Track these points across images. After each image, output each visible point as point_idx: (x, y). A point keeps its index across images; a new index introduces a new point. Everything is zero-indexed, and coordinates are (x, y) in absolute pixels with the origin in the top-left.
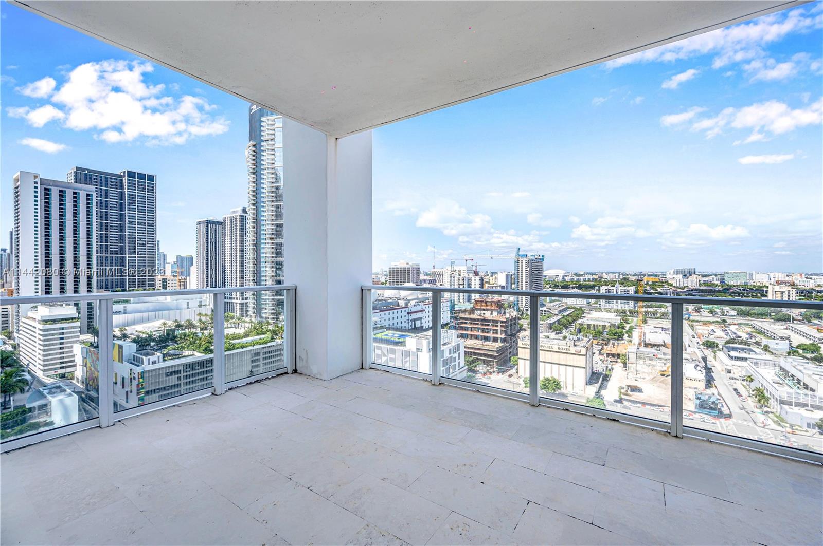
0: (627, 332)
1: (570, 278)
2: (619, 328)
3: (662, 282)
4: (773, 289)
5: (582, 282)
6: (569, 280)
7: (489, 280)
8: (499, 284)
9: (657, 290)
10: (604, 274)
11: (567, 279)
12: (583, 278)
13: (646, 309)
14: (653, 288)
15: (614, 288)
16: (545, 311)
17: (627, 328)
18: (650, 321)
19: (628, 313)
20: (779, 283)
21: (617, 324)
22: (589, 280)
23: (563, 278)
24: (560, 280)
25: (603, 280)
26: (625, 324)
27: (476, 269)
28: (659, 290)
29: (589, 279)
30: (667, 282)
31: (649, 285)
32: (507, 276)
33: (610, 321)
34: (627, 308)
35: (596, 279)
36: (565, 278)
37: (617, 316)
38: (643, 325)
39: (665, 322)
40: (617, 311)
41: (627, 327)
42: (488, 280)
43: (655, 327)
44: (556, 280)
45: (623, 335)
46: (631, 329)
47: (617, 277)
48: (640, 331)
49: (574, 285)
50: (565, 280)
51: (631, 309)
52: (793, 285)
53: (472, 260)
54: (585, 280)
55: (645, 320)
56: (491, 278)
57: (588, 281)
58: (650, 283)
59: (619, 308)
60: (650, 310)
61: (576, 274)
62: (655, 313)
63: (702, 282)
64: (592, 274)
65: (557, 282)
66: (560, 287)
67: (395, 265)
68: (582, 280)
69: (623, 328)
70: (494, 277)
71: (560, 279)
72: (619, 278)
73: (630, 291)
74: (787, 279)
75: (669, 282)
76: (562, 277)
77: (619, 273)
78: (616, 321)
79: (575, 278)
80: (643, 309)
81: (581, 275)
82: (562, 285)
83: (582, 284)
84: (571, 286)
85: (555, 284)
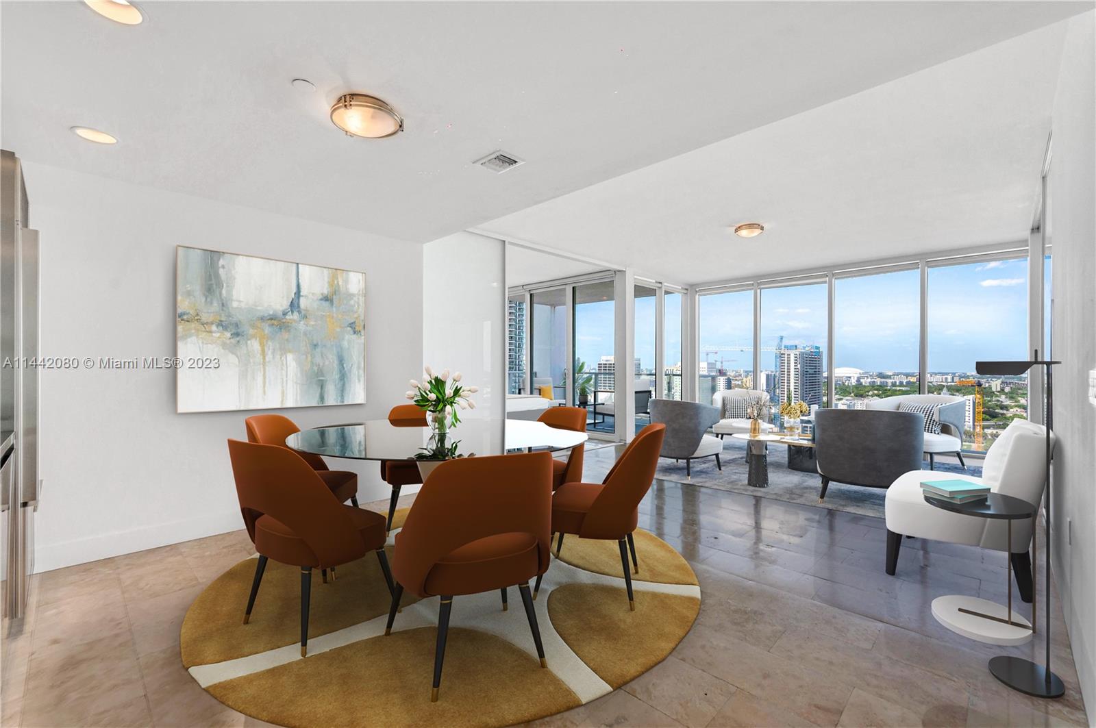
1: (869, 380)
5: (889, 388)
6: (868, 384)
9: (1018, 401)
11: (865, 382)
12: (891, 381)
13: (995, 431)
14: (1012, 398)
22: (901, 384)
23: (858, 380)
24: (854, 384)
27: (722, 366)
28: (1023, 401)
32: (768, 374)
35: (913, 383)
36: (862, 380)
42: (740, 383)
44: (846, 384)
47: (949, 380)
49: (876, 392)
50: (861, 384)
51: (968, 429)
53: (716, 353)
54: (894, 384)
58: (1007, 389)
61: (881, 376)
64: (907, 375)
65: (849, 387)
66: (852, 394)
67: (607, 361)
68: (890, 384)
71: (854, 382)
72: (953, 382)
73: (967, 402)
76: (856, 379)
77: (954, 374)
79: (878, 381)
80: (988, 431)
81: (889, 377)
82: (856, 391)
83: (889, 390)
84: (871, 393)
85: (844, 391)
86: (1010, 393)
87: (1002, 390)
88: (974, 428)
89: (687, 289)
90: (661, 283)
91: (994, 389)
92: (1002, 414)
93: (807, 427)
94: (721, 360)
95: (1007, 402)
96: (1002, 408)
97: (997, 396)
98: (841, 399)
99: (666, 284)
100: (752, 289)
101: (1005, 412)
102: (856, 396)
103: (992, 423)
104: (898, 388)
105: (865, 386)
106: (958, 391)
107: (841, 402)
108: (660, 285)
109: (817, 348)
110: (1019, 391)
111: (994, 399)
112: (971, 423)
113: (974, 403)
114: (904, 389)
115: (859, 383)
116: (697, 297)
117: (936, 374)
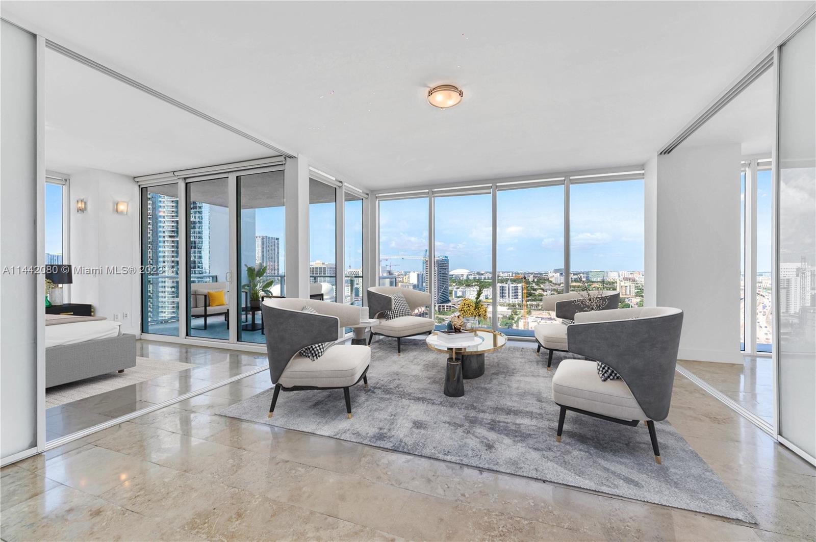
0: (515, 323)
1: (473, 276)
2: (509, 319)
3: (544, 280)
4: (620, 284)
7: (403, 279)
8: (411, 282)
10: (501, 273)
11: (471, 277)
14: (537, 285)
15: (507, 285)
16: (450, 307)
17: (516, 319)
18: (533, 312)
19: (517, 306)
20: (626, 279)
21: (508, 316)
23: (467, 277)
24: (465, 279)
25: (500, 278)
26: (514, 316)
27: (391, 269)
28: (542, 286)
29: (488, 277)
30: (548, 280)
31: (535, 282)
32: (418, 275)
33: (503, 313)
34: (516, 303)
36: (469, 277)
37: (508, 309)
38: (527, 316)
39: (544, 313)
40: (509, 305)
41: (516, 317)
42: (401, 279)
43: (536, 317)
45: (513, 325)
46: (518, 319)
47: (511, 276)
48: (525, 320)
49: (476, 283)
51: (519, 302)
52: (634, 280)
53: (387, 260)
54: (485, 279)
55: (530, 312)
56: (404, 278)
57: (487, 279)
58: (536, 280)
59: (511, 302)
60: (535, 303)
61: (479, 274)
62: (537, 305)
63: (573, 279)
65: (462, 280)
66: (464, 285)
69: (513, 319)
70: (407, 276)
71: (465, 277)
72: (512, 276)
73: (519, 288)
74: (631, 276)
75: (550, 279)
76: (466, 275)
77: (513, 272)
78: (508, 313)
79: (477, 277)
80: (528, 303)
81: (482, 274)
82: (466, 283)
83: (483, 282)
84: (474, 284)
85: (460, 283)
86: (537, 282)
87: (534, 280)
88: (522, 302)
89: (368, 194)
90: (341, 182)
91: (530, 280)
92: (534, 293)
93: (440, 306)
94: (390, 265)
95: (536, 287)
96: (534, 290)
97: (532, 284)
98: (458, 288)
99: (346, 184)
100: (427, 197)
101: (535, 292)
102: (466, 286)
103: (530, 298)
104: (487, 281)
105: (471, 280)
106: (515, 281)
107: (459, 290)
108: (340, 184)
109: (446, 257)
110: (541, 281)
111: (530, 285)
112: (521, 299)
113: (522, 288)
114: (489, 281)
115: (468, 278)
116: (377, 202)
117: (504, 272)
